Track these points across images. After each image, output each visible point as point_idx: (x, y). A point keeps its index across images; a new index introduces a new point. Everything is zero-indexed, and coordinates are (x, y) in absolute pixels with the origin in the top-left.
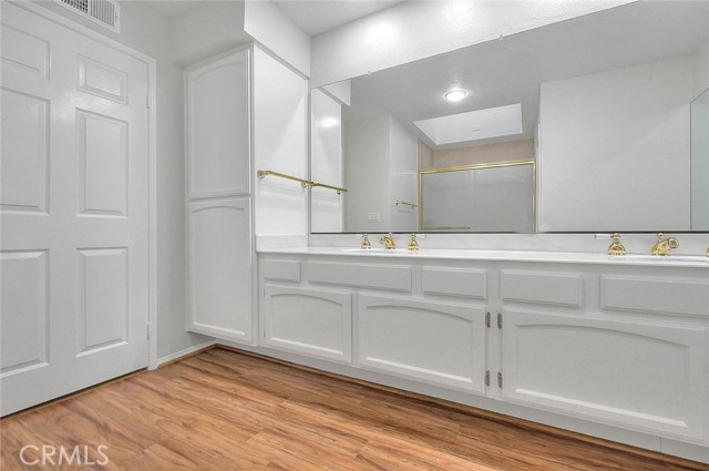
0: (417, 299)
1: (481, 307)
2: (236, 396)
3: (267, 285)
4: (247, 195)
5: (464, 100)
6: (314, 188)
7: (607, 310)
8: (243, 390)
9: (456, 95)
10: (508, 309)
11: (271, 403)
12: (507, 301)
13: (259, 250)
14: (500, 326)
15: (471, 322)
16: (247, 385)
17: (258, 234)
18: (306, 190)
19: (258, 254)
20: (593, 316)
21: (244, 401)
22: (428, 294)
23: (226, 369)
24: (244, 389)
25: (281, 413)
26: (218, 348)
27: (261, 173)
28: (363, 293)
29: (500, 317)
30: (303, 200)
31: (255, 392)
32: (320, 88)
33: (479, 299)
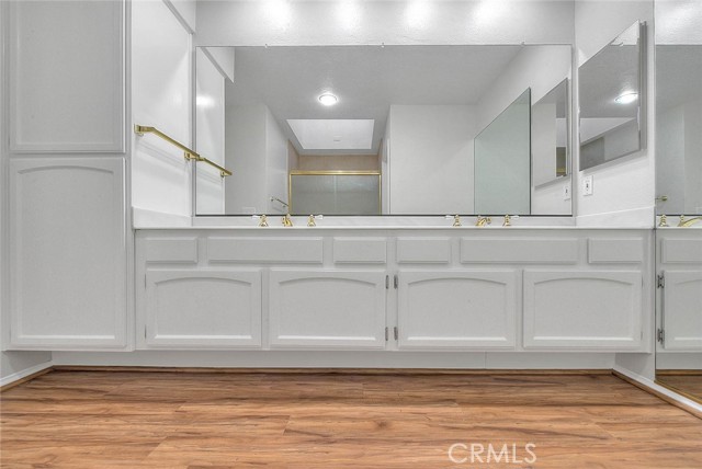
0: (329, 269)
1: (381, 270)
2: (112, 416)
3: (149, 269)
4: (120, 154)
5: (334, 106)
6: (199, 163)
7: (466, 264)
8: (119, 407)
9: (328, 99)
10: (403, 270)
11: (167, 411)
12: (403, 264)
13: (136, 226)
14: (396, 286)
15: (374, 284)
16: (121, 401)
17: (134, 205)
18: (190, 163)
19: (136, 231)
20: (456, 269)
21: (125, 418)
22: (339, 264)
23: (82, 391)
24: (118, 405)
25: (183, 418)
26: (55, 370)
27: (140, 129)
28: (275, 269)
29: (396, 279)
30: (186, 175)
31: (137, 405)
32: (203, 48)
33: (381, 264)
